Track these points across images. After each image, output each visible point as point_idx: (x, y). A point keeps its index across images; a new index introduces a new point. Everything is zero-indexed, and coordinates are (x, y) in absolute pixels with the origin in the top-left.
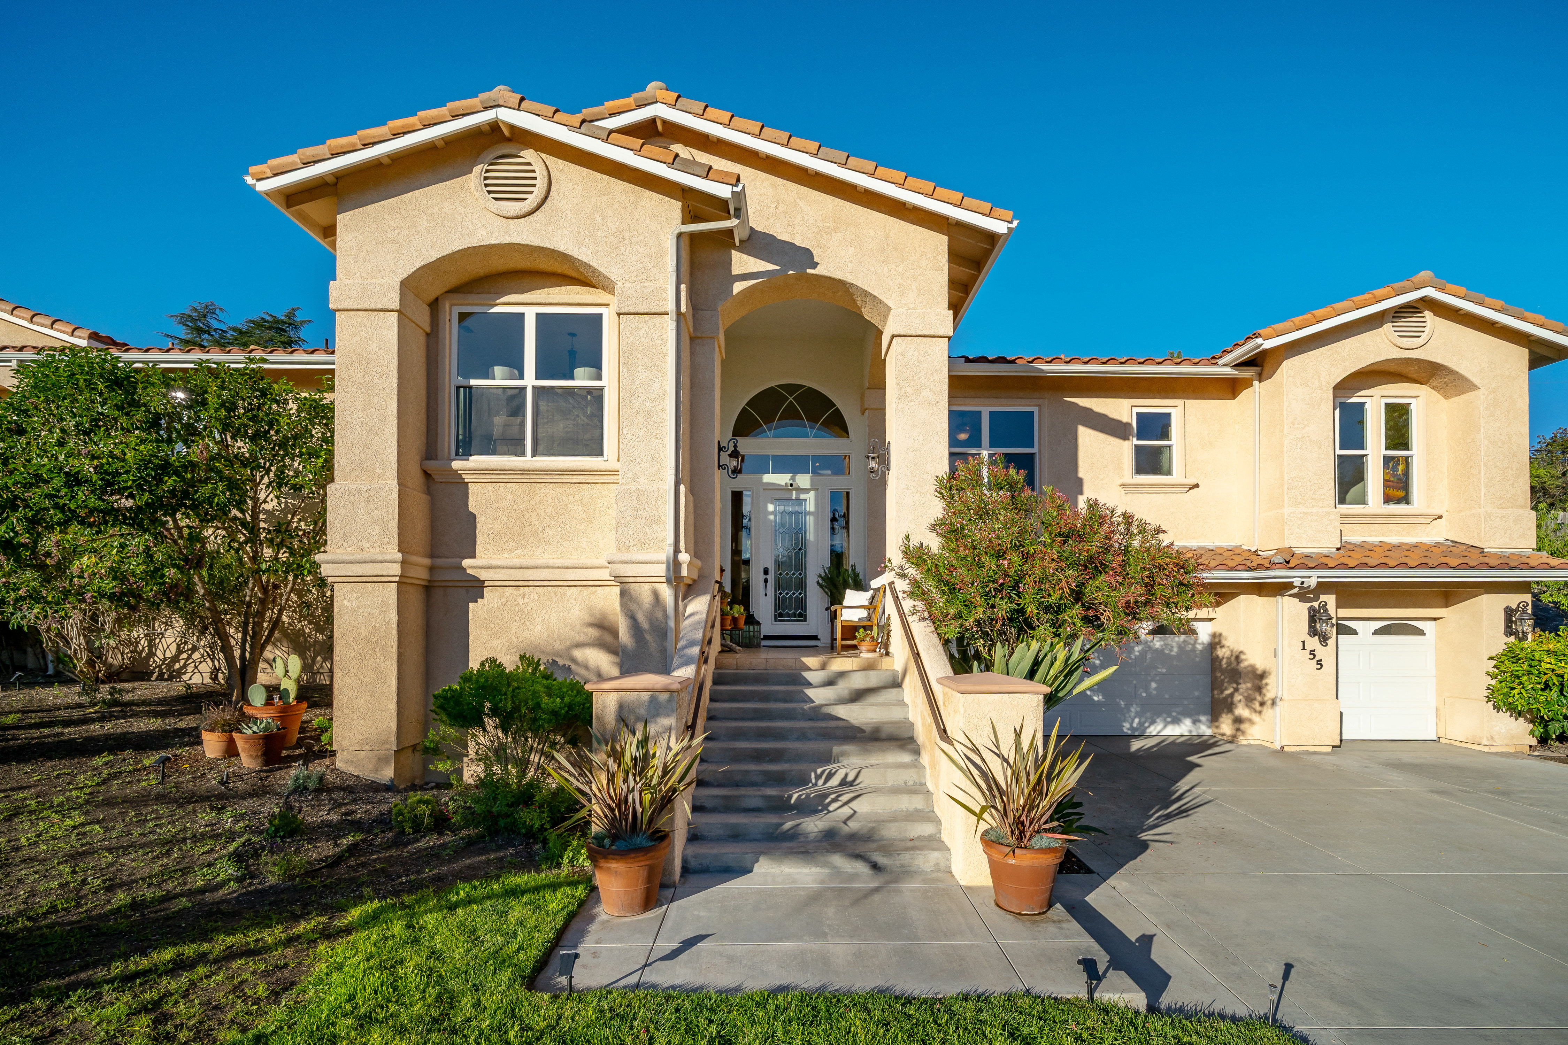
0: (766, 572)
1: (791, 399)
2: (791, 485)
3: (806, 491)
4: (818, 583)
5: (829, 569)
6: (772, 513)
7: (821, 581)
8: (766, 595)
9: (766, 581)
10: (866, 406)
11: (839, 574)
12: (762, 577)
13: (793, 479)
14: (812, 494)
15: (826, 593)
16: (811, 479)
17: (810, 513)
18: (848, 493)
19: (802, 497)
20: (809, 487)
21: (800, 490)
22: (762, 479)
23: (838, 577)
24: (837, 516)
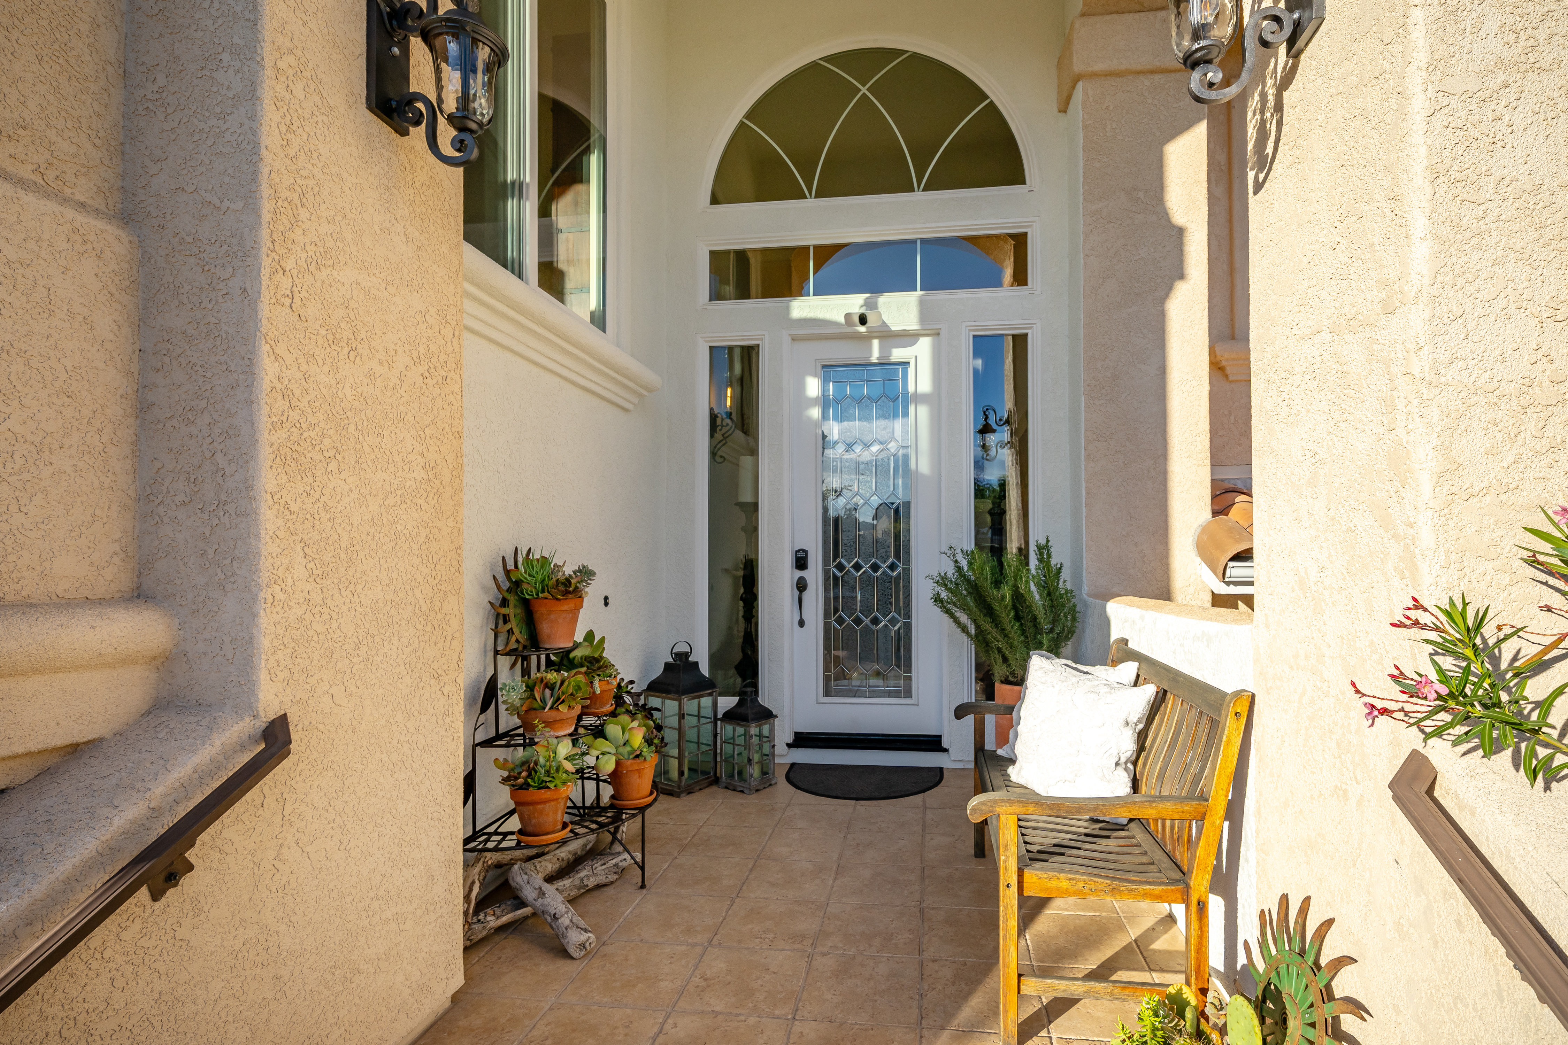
0: (801, 562)
1: (864, 90)
2: (863, 320)
3: (908, 338)
4: (937, 599)
5: (971, 557)
6: (813, 402)
7: (944, 595)
8: (802, 623)
9: (801, 586)
10: (1078, 66)
11: (999, 577)
12: (788, 574)
13: (871, 305)
14: (922, 350)
15: (964, 629)
16: (922, 302)
17: (918, 398)
18: (1020, 342)
19: (898, 354)
20: (913, 325)
21: (889, 337)
22: (788, 309)
23: (997, 584)
24: (992, 421)
